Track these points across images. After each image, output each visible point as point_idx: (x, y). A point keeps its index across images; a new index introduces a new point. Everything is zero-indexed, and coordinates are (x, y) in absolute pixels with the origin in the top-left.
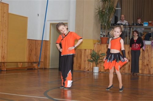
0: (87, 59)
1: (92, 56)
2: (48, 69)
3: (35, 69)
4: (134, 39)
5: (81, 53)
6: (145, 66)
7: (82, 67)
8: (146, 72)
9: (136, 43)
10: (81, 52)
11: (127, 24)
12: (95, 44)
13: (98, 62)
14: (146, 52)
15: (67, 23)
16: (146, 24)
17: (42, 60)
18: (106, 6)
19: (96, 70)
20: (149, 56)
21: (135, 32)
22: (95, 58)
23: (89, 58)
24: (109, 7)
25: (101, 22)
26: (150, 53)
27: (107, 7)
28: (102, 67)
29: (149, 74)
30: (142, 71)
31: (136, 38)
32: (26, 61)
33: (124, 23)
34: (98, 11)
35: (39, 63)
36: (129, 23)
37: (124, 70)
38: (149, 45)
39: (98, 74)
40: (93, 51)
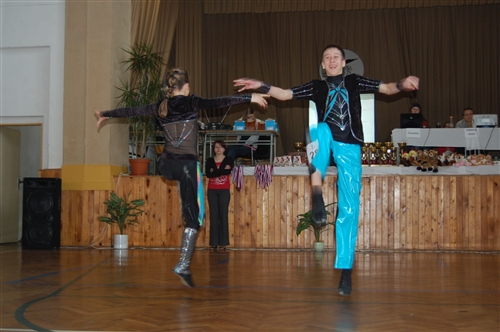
0: (96, 216)
1: (109, 207)
4: (216, 161)
5: (81, 202)
6: (242, 227)
7: (85, 236)
8: (245, 242)
10: (81, 197)
12: (116, 176)
13: (126, 222)
14: (243, 192)
15: (41, 125)
16: (240, 125)
19: (122, 242)
20: (250, 202)
21: (218, 145)
22: (118, 212)
24: (151, 85)
25: (131, 122)
26: (253, 196)
27: (145, 83)
28: (137, 235)
29: (251, 247)
30: (235, 240)
31: (219, 159)
34: (122, 93)
38: (251, 176)
39: (125, 254)
40: (113, 194)
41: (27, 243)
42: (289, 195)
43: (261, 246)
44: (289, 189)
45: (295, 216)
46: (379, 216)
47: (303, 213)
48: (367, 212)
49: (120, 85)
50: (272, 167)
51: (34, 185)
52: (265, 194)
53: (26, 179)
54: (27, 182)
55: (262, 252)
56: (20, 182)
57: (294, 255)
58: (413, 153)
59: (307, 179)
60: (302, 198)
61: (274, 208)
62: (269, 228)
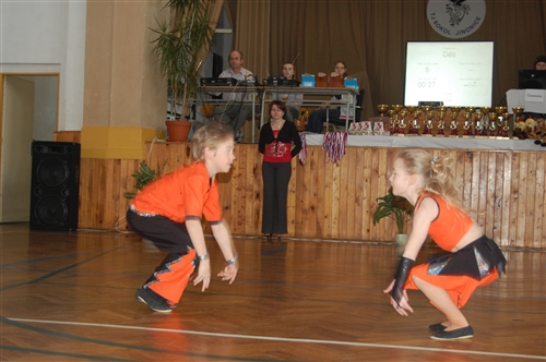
0: (122, 191)
1: (139, 180)
4: (274, 128)
5: (104, 172)
6: (305, 211)
7: (108, 216)
8: (308, 231)
9: (277, 140)
10: (104, 168)
11: (251, 79)
12: (148, 142)
14: (308, 168)
15: (57, 75)
16: (309, 80)
18: (184, 20)
20: (317, 180)
21: (275, 106)
23: (130, 188)
24: (195, 26)
25: (170, 74)
26: (320, 172)
27: (188, 24)
29: (317, 237)
30: (296, 228)
31: (278, 125)
33: (241, 78)
34: (158, 36)
36: (256, 78)
37: (240, 224)
38: (318, 147)
40: (144, 164)
41: (36, 223)
42: (367, 172)
43: (329, 237)
44: (367, 164)
45: (373, 200)
46: (483, 202)
47: (383, 196)
48: (467, 197)
49: (156, 27)
50: (346, 135)
51: (46, 150)
52: (336, 169)
53: (35, 143)
54: (37, 146)
55: (329, 244)
57: (371, 249)
58: (531, 123)
59: (391, 152)
60: (383, 177)
61: (347, 188)
62: (340, 214)
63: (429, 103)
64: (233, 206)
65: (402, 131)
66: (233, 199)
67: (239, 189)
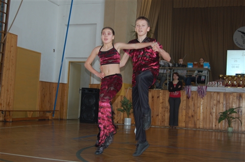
0: (116, 108)
1: (123, 104)
2: (65, 120)
3: (49, 120)
4: (174, 83)
6: (189, 117)
8: (190, 125)
11: (167, 64)
12: (127, 89)
13: (130, 112)
14: (191, 100)
16: (190, 65)
17: (58, 108)
19: (128, 122)
20: (194, 105)
21: (175, 75)
22: (127, 107)
23: (119, 107)
26: (196, 102)
29: (194, 128)
30: (186, 124)
31: (176, 82)
32: (37, 110)
35: (53, 112)
37: (163, 122)
38: (195, 91)
39: (130, 128)
40: (125, 97)
41: (82, 120)
42: (215, 102)
43: (199, 128)
44: (215, 99)
45: (218, 113)
47: (222, 112)
50: (206, 87)
51: (86, 91)
52: (202, 101)
53: (83, 88)
54: (83, 89)
55: (199, 131)
56: (80, 90)
57: (217, 134)
59: (225, 94)
60: (222, 104)
61: (207, 108)
62: (204, 118)
63: (240, 74)
64: (160, 115)
65: (229, 86)
66: (160, 112)
67: (162, 108)
